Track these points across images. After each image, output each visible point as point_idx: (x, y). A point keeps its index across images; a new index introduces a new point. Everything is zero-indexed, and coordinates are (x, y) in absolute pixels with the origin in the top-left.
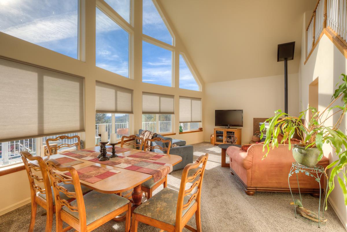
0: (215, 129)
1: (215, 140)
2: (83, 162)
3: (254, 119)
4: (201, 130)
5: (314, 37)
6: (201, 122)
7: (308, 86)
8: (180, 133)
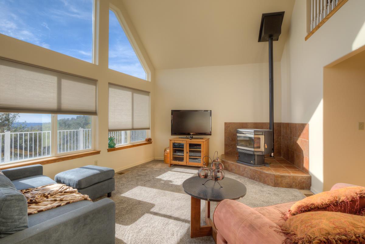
0: (171, 140)
1: (172, 158)
3: (226, 123)
4: (149, 141)
6: (149, 129)
8: (109, 151)
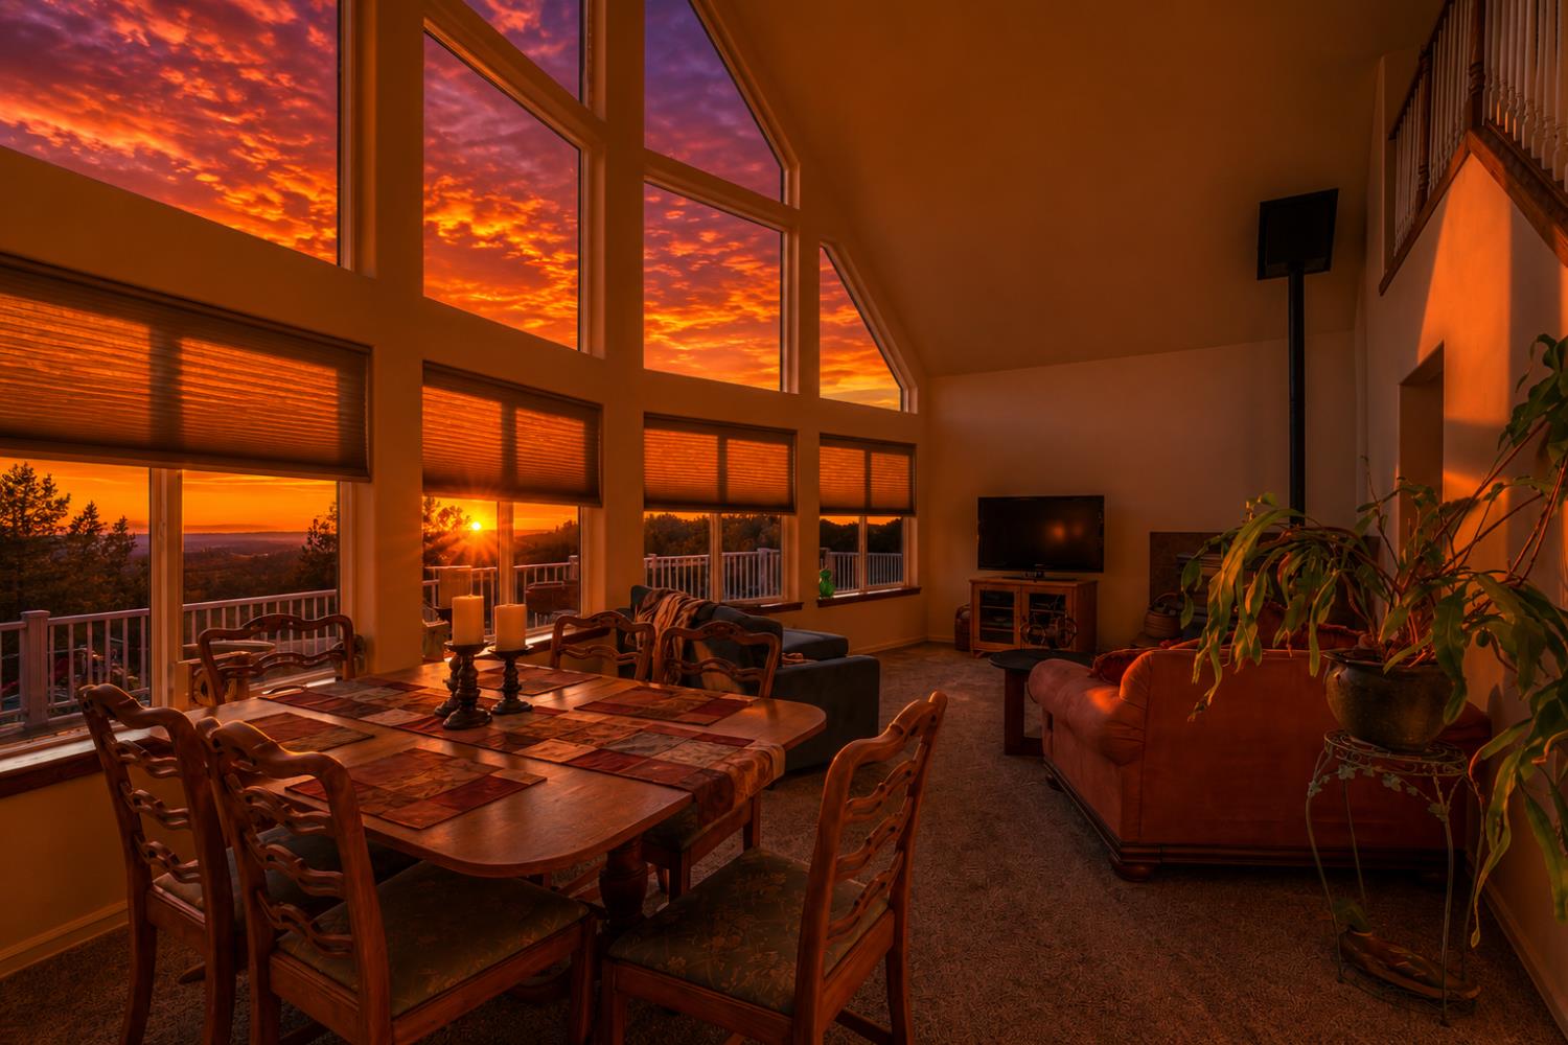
0: (974, 584)
1: (978, 635)
2: (373, 737)
3: (1153, 535)
5: (1424, 171)
7: (1398, 387)
8: (820, 605)
